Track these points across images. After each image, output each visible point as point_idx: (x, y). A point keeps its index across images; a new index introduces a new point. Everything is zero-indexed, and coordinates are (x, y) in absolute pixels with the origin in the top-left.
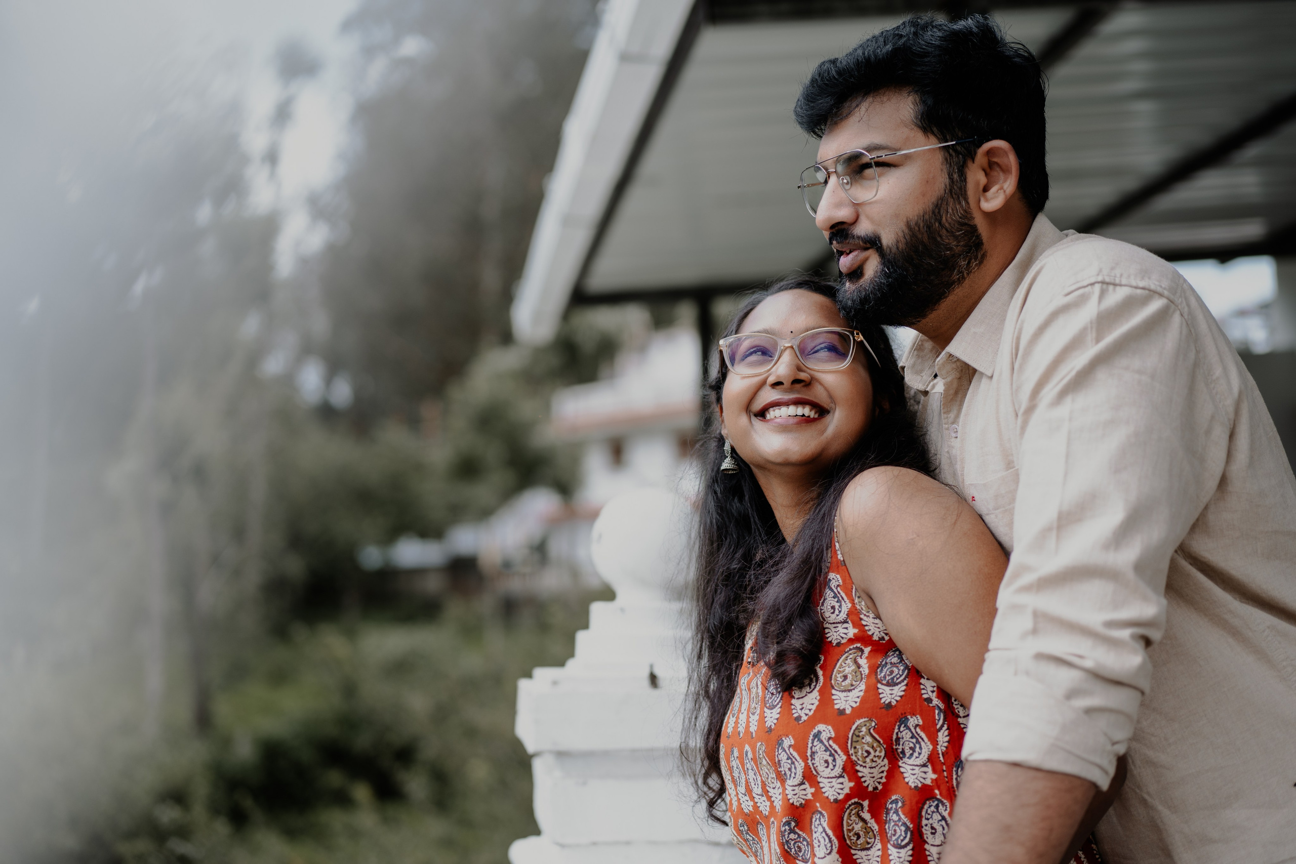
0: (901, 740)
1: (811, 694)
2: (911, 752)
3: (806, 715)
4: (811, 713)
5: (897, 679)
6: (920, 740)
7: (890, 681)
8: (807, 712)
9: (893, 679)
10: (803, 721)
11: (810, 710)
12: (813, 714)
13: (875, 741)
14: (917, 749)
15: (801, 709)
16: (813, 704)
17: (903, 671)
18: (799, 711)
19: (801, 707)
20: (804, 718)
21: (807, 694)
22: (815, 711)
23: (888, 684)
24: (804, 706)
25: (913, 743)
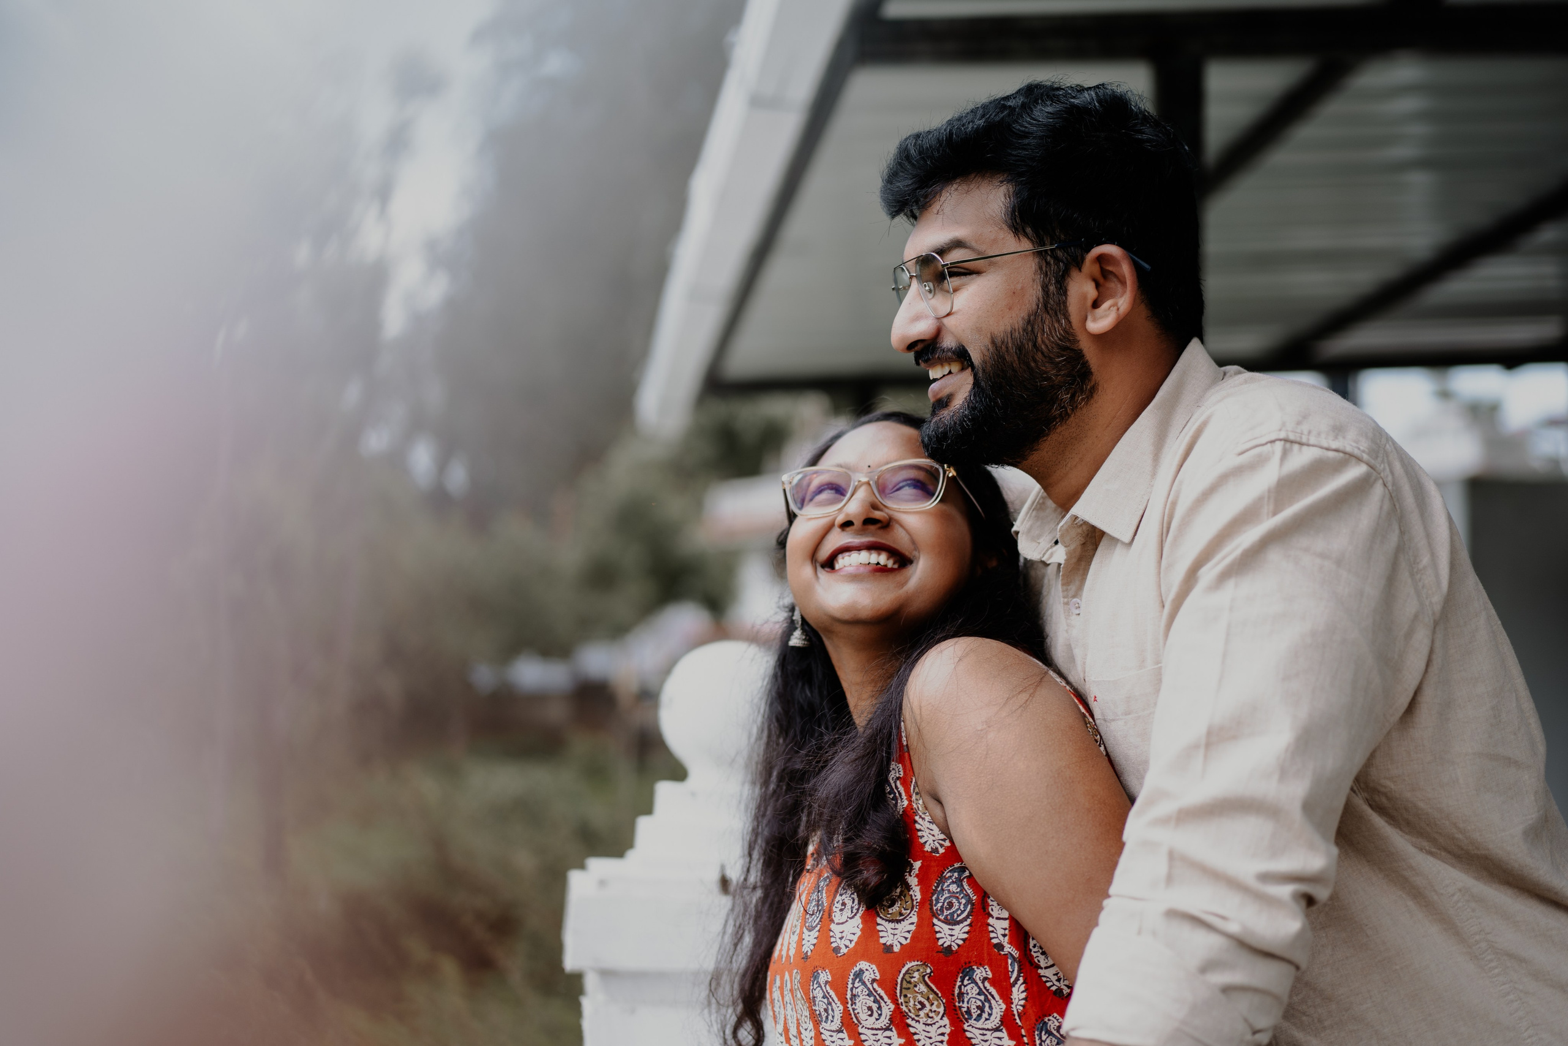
0: (965, 995)
2: (979, 1012)
4: (852, 946)
5: (958, 916)
6: (990, 997)
7: (949, 917)
8: (848, 943)
9: (952, 914)
11: (851, 941)
13: (931, 992)
14: (987, 1009)
15: (841, 938)
16: (854, 934)
17: (965, 906)
18: (838, 941)
19: (840, 935)
20: (844, 950)
22: (857, 943)
23: (946, 921)
24: (844, 934)
25: (980, 1000)
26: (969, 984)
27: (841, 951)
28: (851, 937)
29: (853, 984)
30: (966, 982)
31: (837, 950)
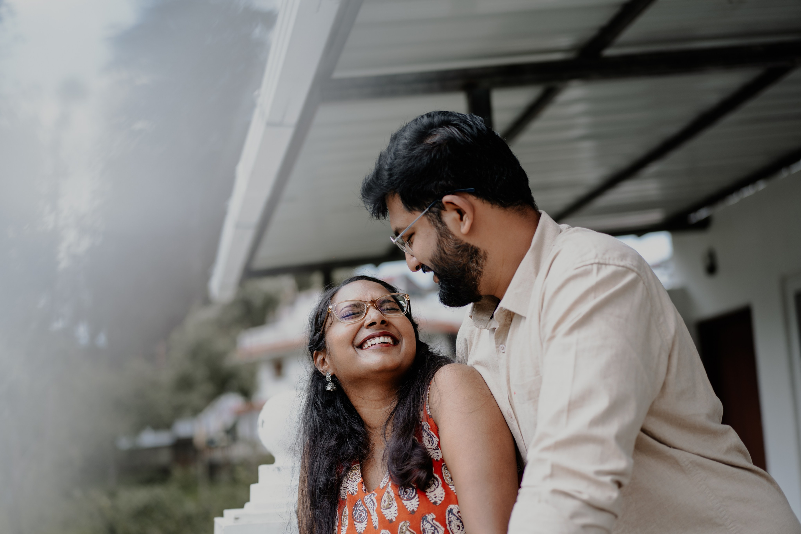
1: (438, 489)
3: (440, 500)
4: (443, 499)
8: (440, 499)
10: (439, 504)
11: (442, 497)
12: (444, 500)
15: (436, 497)
16: (442, 494)
20: (439, 502)
21: (435, 489)
22: (445, 498)
24: (436, 495)
26: (426, 524)
27: (438, 503)
28: (441, 496)
29: (449, 516)
30: (425, 523)
31: (435, 503)
